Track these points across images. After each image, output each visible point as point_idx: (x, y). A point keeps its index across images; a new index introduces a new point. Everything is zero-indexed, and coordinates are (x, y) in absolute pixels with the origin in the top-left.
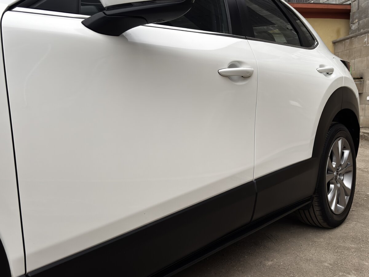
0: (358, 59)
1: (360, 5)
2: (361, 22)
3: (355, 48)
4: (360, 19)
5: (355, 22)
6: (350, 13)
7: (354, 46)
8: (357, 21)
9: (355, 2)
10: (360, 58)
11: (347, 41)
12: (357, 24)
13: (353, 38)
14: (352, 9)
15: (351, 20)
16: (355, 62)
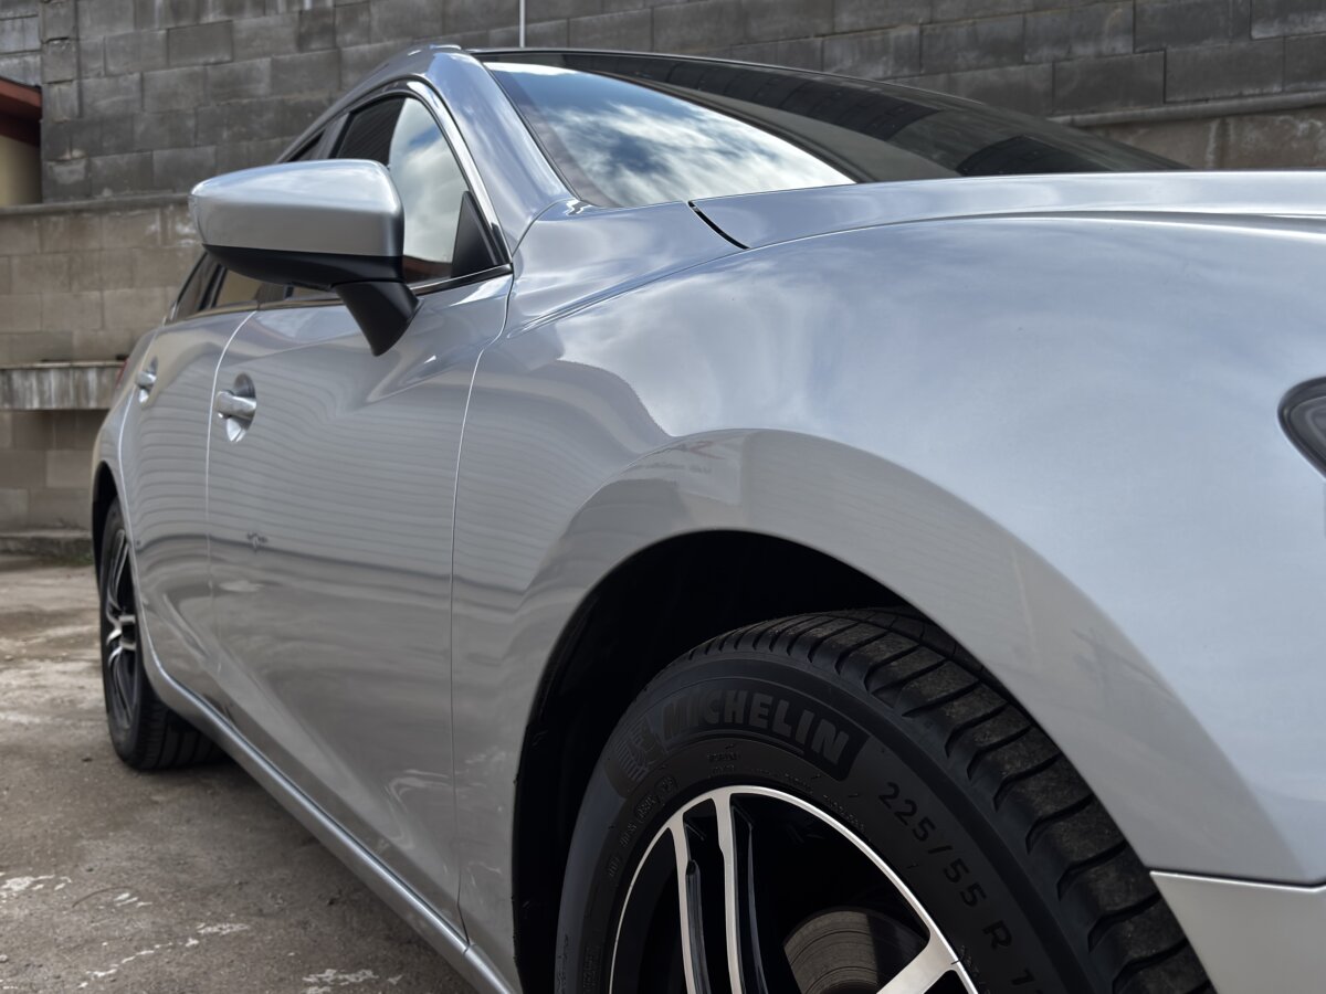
0: (119, 291)
1: (87, 100)
2: (98, 161)
3: (101, 249)
4: (92, 151)
5: (67, 156)
6: (42, 121)
7: (94, 244)
8: (77, 153)
9: (63, 87)
10: (131, 286)
11: (54, 219)
12: (80, 166)
13: (85, 215)
14: (47, 108)
15: (45, 148)
16: (102, 298)
